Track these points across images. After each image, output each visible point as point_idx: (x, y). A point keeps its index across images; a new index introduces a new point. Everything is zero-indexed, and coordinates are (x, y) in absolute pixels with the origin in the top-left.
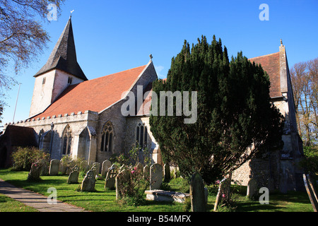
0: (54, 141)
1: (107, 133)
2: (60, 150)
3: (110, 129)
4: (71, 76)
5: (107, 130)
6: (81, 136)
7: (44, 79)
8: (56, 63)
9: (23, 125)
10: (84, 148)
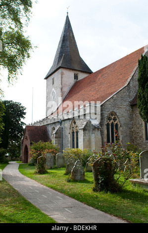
0: (64, 137)
1: (112, 123)
2: (69, 145)
3: (115, 119)
4: (76, 72)
5: (112, 121)
6: (84, 129)
7: (53, 79)
8: (61, 62)
9: (38, 125)
10: (89, 141)
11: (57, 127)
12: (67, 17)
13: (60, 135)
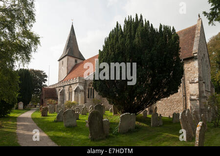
4: (76, 59)
5: (91, 87)
6: (75, 91)
7: (63, 61)
8: (67, 52)
9: (51, 87)
10: (78, 97)
11: (62, 89)
12: (72, 25)
13: (63, 93)
